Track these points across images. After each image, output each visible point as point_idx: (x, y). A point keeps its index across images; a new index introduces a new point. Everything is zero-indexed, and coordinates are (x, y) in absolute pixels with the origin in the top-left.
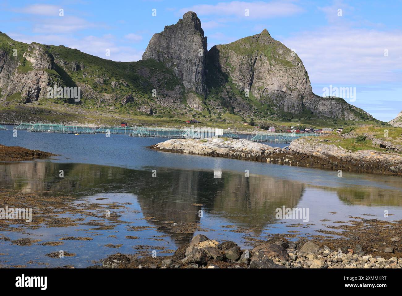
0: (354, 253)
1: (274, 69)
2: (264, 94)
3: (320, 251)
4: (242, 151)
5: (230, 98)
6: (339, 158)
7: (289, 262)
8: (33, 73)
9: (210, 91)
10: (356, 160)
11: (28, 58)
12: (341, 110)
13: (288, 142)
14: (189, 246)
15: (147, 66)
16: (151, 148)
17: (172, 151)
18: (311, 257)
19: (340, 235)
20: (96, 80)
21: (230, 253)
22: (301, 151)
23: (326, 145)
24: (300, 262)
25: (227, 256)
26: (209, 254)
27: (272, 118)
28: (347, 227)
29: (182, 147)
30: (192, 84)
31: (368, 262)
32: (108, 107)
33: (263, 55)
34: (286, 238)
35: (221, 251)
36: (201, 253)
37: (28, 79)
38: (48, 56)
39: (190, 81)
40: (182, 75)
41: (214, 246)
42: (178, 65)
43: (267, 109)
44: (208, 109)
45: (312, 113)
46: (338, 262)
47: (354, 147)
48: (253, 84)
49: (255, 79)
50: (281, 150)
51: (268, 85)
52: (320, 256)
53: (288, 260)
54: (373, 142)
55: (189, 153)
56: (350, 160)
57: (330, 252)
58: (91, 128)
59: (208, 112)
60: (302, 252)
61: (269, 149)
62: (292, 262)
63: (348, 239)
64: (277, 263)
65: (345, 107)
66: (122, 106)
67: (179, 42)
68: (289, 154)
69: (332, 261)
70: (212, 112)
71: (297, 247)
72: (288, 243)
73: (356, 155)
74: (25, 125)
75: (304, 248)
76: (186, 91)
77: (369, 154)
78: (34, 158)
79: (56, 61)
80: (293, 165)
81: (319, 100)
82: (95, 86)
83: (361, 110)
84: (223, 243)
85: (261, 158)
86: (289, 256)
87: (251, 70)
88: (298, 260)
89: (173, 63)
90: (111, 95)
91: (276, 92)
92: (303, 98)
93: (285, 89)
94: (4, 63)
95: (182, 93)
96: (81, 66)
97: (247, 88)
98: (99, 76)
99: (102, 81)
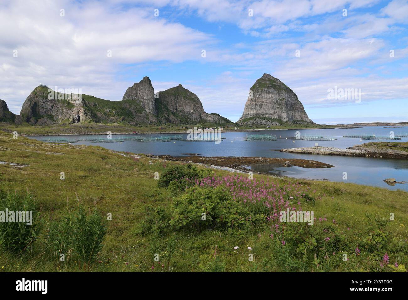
1: (186, 102)
2: (183, 113)
5: (168, 116)
8: (75, 109)
9: (159, 113)
11: (70, 101)
15: (127, 103)
20: (105, 110)
27: (188, 124)
30: (151, 110)
33: (181, 96)
37: (73, 112)
39: (149, 109)
40: (145, 106)
42: (142, 102)
43: (185, 120)
44: (159, 122)
45: (205, 121)
48: (177, 109)
49: (178, 107)
51: (184, 109)
65: (219, 118)
66: (121, 122)
67: (142, 91)
70: (161, 123)
76: (148, 114)
79: (85, 102)
82: (105, 114)
89: (140, 101)
90: (114, 117)
91: (188, 112)
92: (200, 114)
93: (192, 111)
94: (54, 104)
95: (146, 115)
96: (97, 104)
97: (175, 111)
98: (107, 109)
99: (108, 111)
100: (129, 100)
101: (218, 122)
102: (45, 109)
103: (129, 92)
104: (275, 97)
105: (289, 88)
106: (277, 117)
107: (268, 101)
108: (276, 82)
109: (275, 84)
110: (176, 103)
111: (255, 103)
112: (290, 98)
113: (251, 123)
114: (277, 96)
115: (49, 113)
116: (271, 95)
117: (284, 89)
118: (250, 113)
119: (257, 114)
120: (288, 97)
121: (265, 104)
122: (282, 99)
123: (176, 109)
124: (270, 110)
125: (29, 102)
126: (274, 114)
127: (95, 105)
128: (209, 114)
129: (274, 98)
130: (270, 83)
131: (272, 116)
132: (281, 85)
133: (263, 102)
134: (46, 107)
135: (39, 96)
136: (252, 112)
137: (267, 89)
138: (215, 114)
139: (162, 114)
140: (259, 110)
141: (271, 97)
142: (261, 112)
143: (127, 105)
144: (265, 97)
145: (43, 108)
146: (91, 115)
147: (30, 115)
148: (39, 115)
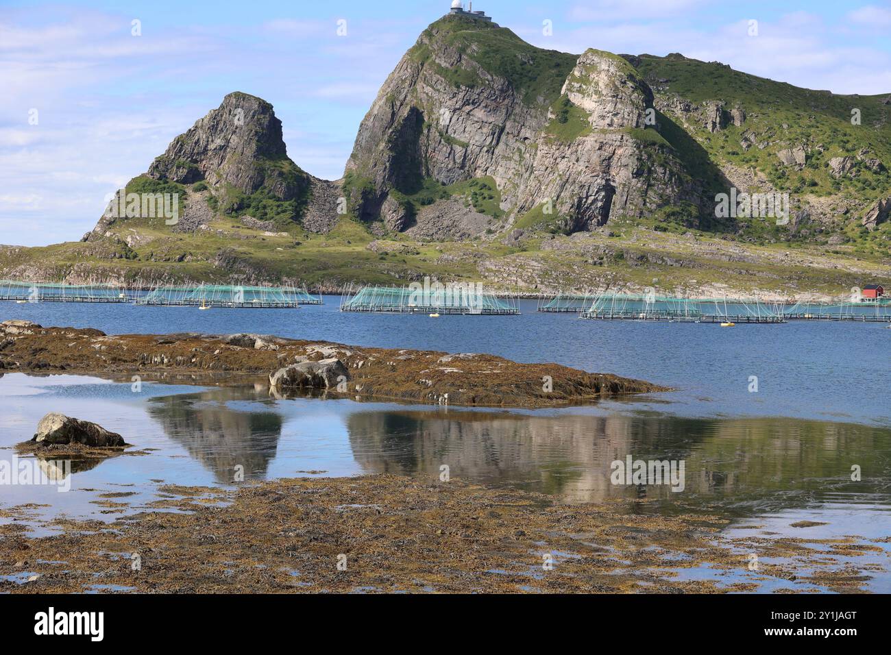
8: (590, 142)
11: (575, 99)
20: (783, 155)
32: (821, 238)
37: (577, 161)
38: (635, 89)
58: (769, 305)
66: (865, 233)
74: (571, 299)
78: (598, 398)
82: (779, 175)
90: (829, 200)
94: (508, 115)
96: (734, 112)
98: (792, 143)
99: (800, 156)
102: (459, 150)
115: (479, 173)
125: (389, 111)
127: (725, 118)
134: (463, 138)
135: (440, 70)
145: (450, 141)
146: (680, 182)
147: (379, 179)
148: (426, 182)
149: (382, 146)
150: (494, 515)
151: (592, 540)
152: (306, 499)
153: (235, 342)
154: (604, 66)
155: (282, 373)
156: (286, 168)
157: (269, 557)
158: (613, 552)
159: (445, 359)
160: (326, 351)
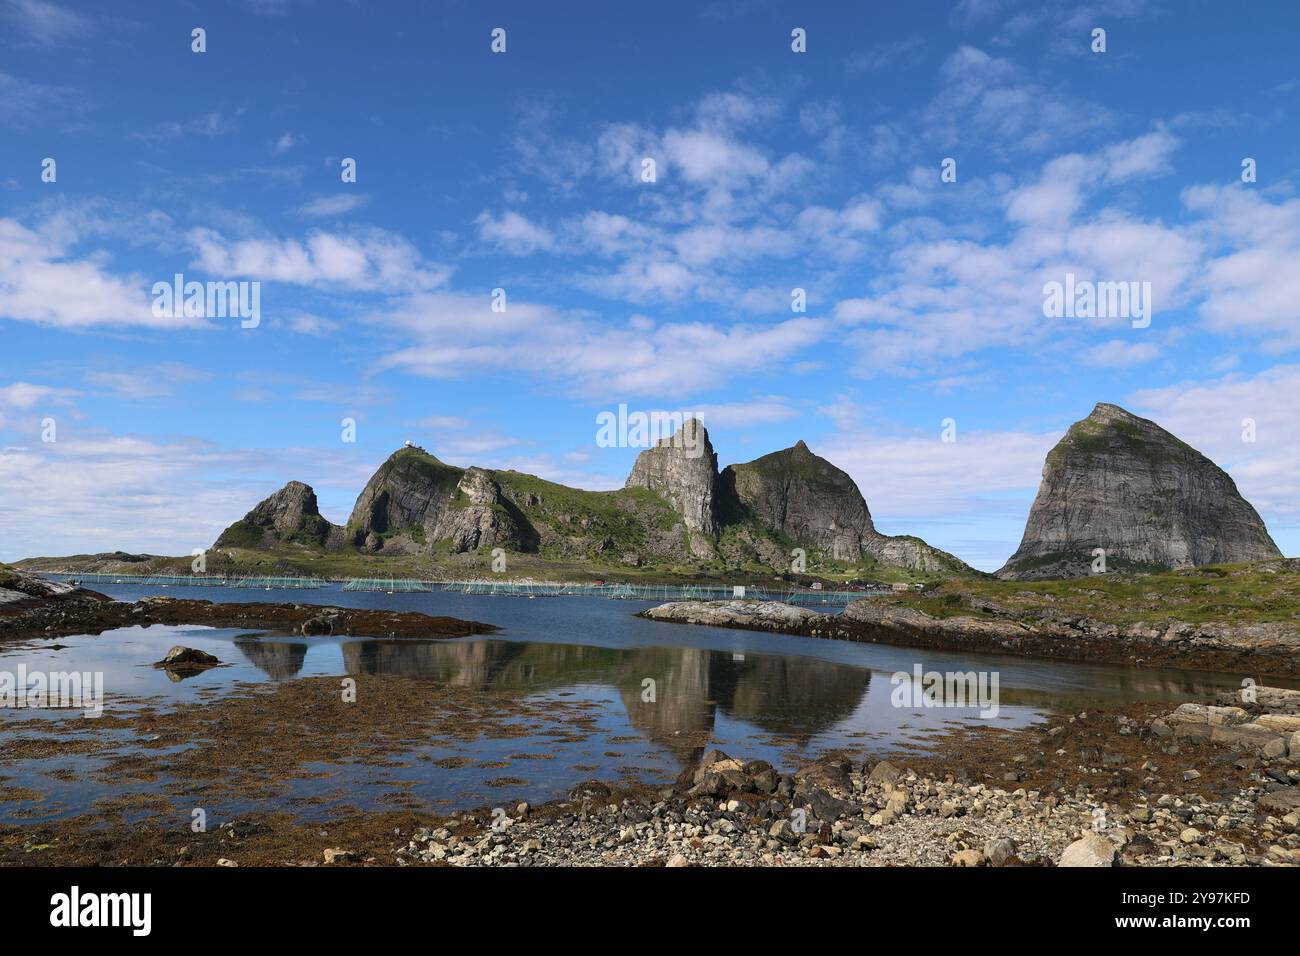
0: (955, 782)
1: (815, 497)
2: (803, 534)
3: (901, 778)
4: (774, 620)
5: (754, 540)
6: (922, 629)
7: (854, 794)
8: (470, 510)
9: (723, 531)
10: (947, 632)
11: (464, 489)
12: (919, 555)
13: (843, 605)
14: (699, 768)
15: (633, 497)
16: (641, 615)
17: (670, 620)
18: (887, 786)
19: (931, 750)
20: (560, 518)
21: (761, 779)
22: (863, 618)
23: (900, 610)
24: (871, 796)
25: (757, 784)
26: (731, 781)
27: (817, 568)
28: (940, 737)
29: (686, 614)
30: (698, 522)
31: (979, 797)
33: (800, 478)
34: (847, 755)
35: (747, 777)
36: (717, 780)
37: (464, 519)
38: (492, 486)
39: (694, 518)
40: (683, 507)
41: (736, 768)
42: (676, 495)
44: (721, 558)
45: (876, 561)
46: (930, 795)
47: (942, 612)
48: (786, 520)
49: (789, 512)
50: (832, 618)
51: (809, 521)
52: (901, 786)
53: (852, 792)
54: (972, 604)
55: (696, 623)
56: (939, 632)
57: (917, 778)
58: (552, 588)
59: (720, 562)
60: (873, 779)
61: (814, 615)
62: (858, 795)
63: (945, 757)
64: (835, 796)
65: (924, 551)
66: (597, 554)
67: (678, 462)
68: (844, 622)
69: (922, 794)
70: (728, 561)
71: (866, 771)
72: (850, 763)
73: (946, 624)
75: (876, 772)
76: (689, 532)
77: (967, 623)
78: (470, 633)
79: (504, 492)
80: (850, 640)
81: (886, 542)
82: (558, 527)
83: (950, 556)
84: (751, 764)
85: (802, 629)
86: (853, 785)
87: (783, 500)
88: (867, 792)
89: (670, 492)
90: (581, 539)
91: (821, 531)
92: (860, 538)
93: (832, 527)
94: (431, 496)
95: (684, 535)
96: (539, 498)
97: (778, 526)
98: (565, 512)
99: (568, 519)
100: (640, 488)
101: (917, 566)
103: (643, 464)
104: (1140, 483)
105: (1195, 454)
106: (1151, 557)
107: (1112, 497)
108: (1142, 431)
109: (1140, 438)
110: (784, 499)
111: (1063, 504)
112: (1201, 487)
113: (1045, 575)
114: (1147, 482)
115: (416, 524)
116: (1122, 478)
117: (1176, 458)
118: (1044, 539)
119: (1072, 544)
120: (1192, 484)
121: (1100, 510)
122: (1168, 490)
123: (783, 520)
124: (1119, 530)
125: (372, 492)
126: (1136, 544)
127: (534, 501)
128: (890, 539)
129: (1134, 486)
130: (1118, 435)
131: (1128, 551)
132: (1163, 441)
133: (1094, 502)
134: (409, 506)
135: (399, 474)
136: (1052, 537)
137: (1106, 456)
138: (908, 538)
139: (735, 534)
140: (1081, 530)
141: (1125, 484)
142: (1086, 535)
143: (631, 504)
144: (1101, 483)
145: (402, 508)
146: (512, 529)
147: (366, 526)
148: (389, 528)
149: (368, 509)
150: (413, 693)
151: (464, 705)
152: (316, 688)
153: (284, 606)
154: (478, 475)
155: (308, 622)
156: (318, 519)
157: (294, 720)
158: (473, 711)
159: (394, 615)
160: (333, 611)
